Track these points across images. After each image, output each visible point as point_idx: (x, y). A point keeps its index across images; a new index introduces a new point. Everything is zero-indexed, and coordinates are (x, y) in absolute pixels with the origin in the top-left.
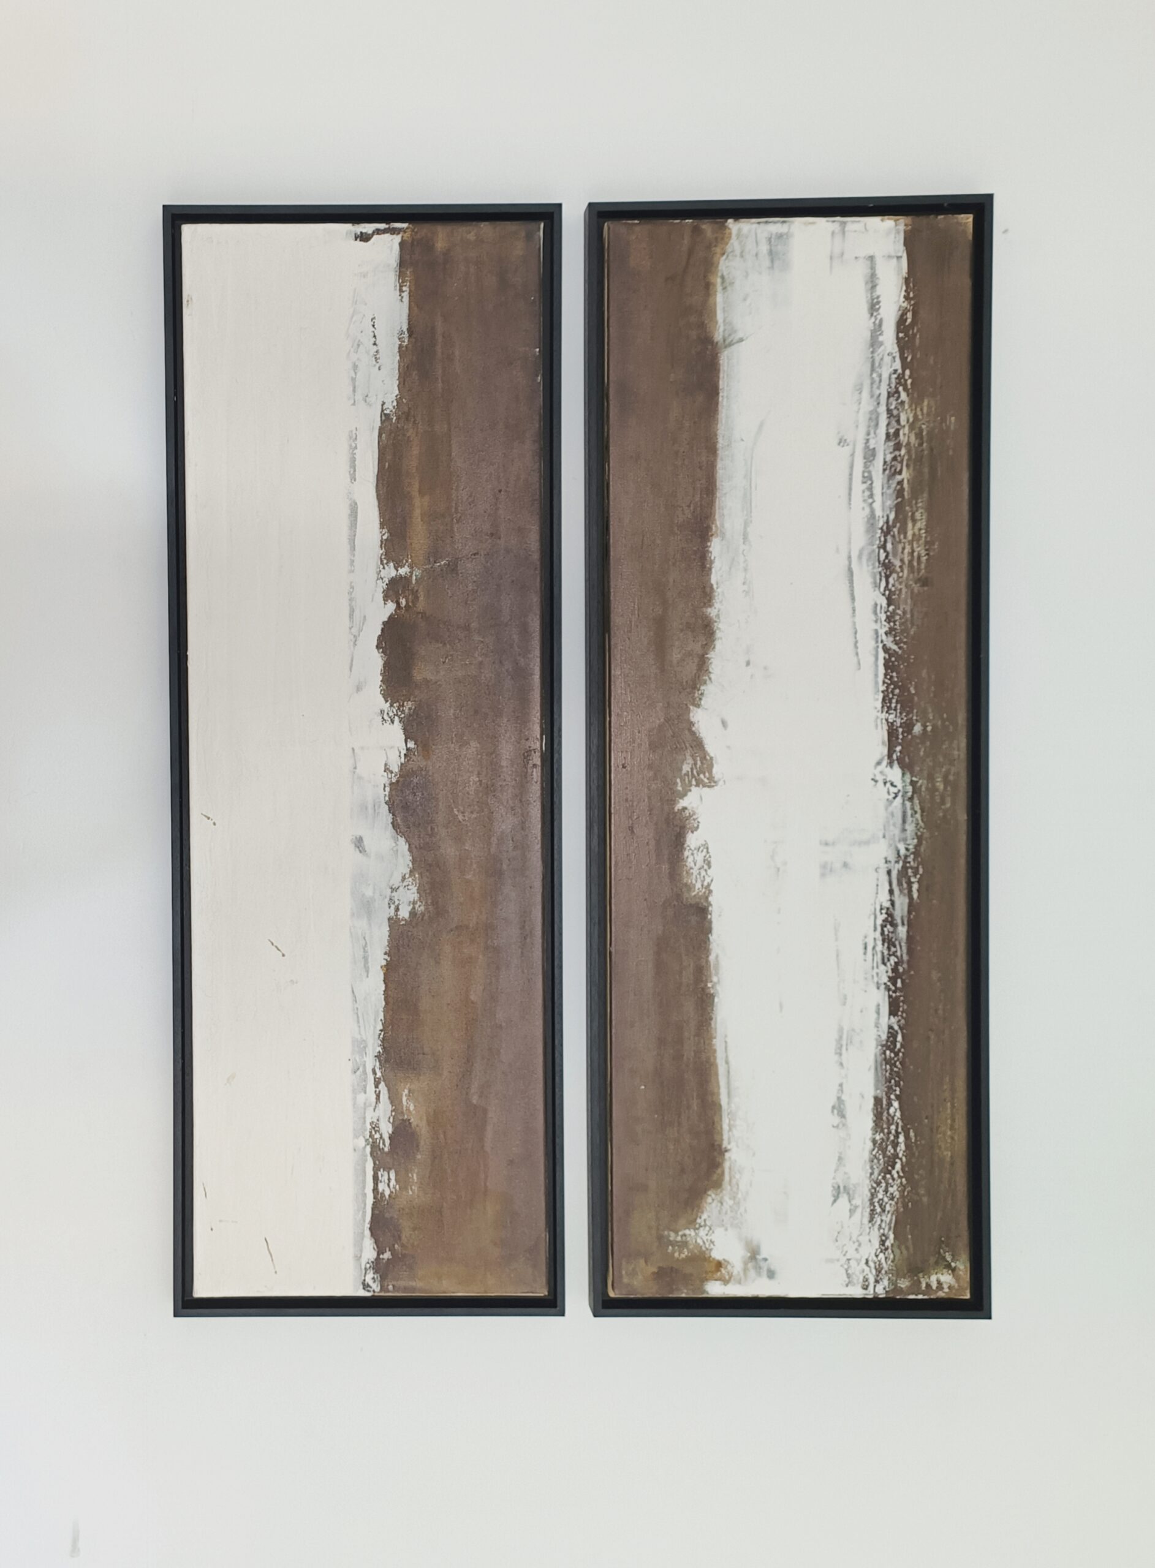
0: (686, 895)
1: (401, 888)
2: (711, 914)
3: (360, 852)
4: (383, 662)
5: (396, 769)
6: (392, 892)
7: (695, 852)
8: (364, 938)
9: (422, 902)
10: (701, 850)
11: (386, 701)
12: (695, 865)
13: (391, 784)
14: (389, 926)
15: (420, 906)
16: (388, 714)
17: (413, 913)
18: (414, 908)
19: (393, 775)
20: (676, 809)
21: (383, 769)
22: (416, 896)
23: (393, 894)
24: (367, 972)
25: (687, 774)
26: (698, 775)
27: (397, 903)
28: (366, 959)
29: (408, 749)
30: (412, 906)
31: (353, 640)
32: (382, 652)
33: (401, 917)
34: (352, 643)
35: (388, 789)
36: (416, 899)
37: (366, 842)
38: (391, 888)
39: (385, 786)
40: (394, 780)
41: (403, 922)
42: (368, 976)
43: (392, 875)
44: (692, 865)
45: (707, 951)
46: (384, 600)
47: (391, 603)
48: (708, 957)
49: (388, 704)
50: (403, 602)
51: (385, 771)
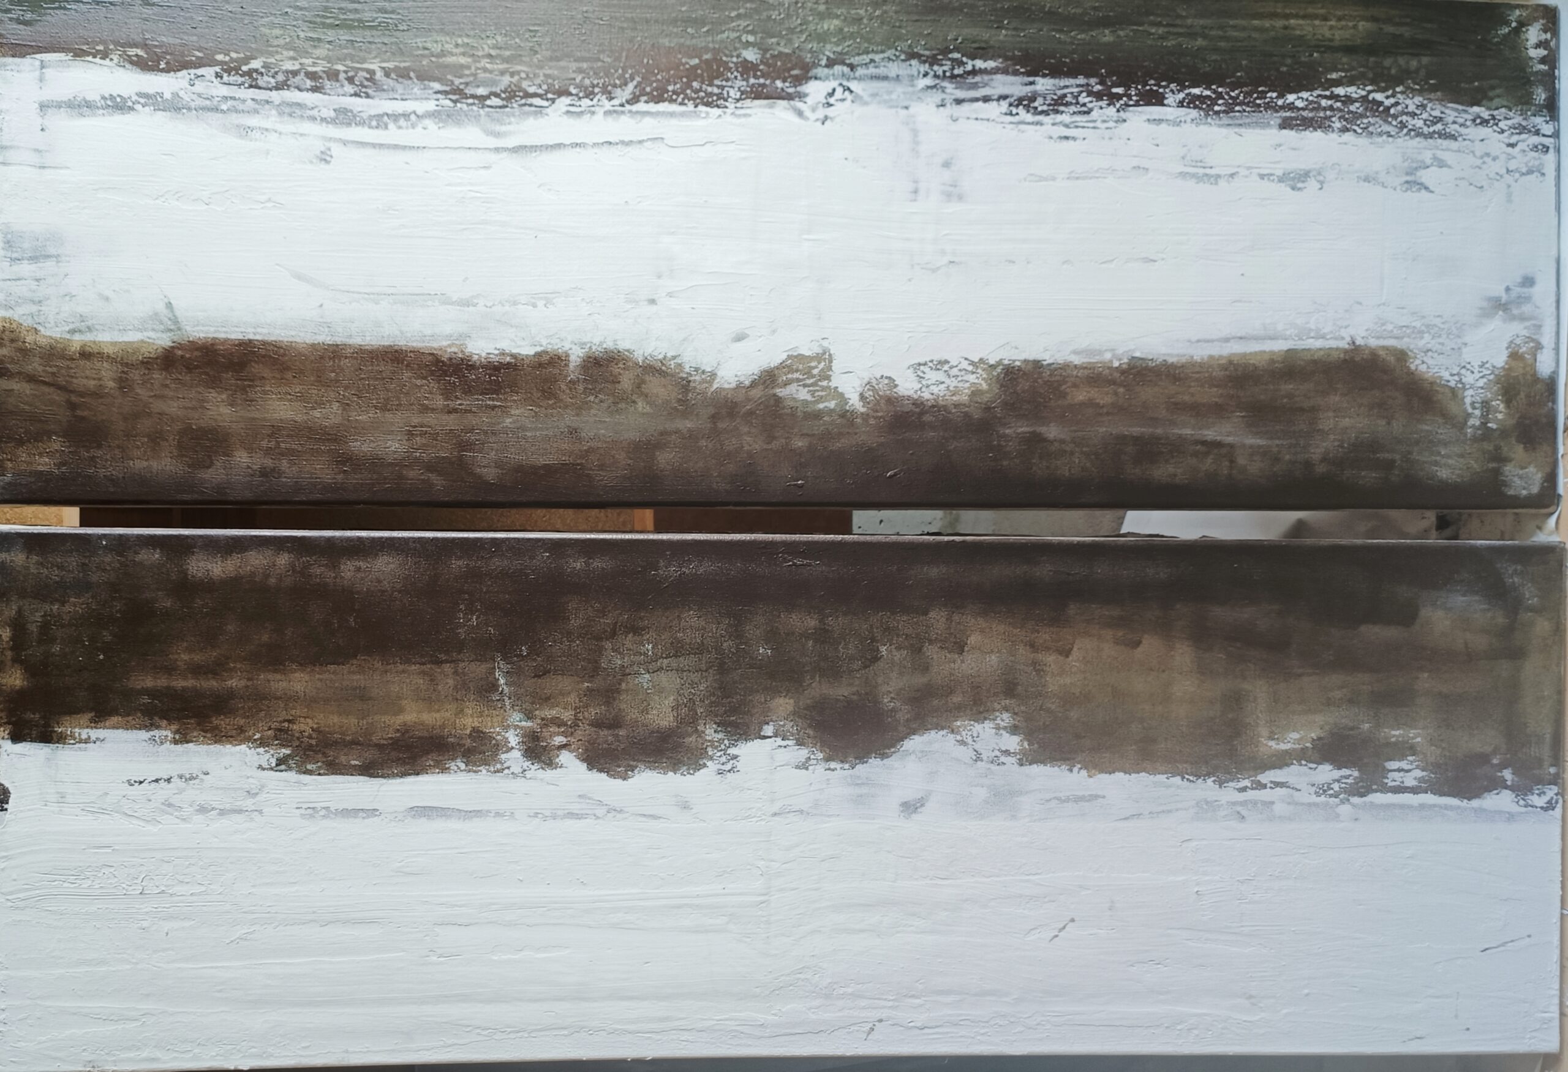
0: (986, 398)
1: (977, 746)
2: (1014, 361)
3: (922, 805)
4: (647, 770)
5: (804, 753)
6: (982, 761)
7: (925, 383)
8: (1048, 801)
9: (997, 717)
10: (921, 375)
11: (705, 765)
12: (943, 382)
13: (827, 759)
14: (1030, 764)
15: (1003, 720)
16: (723, 764)
17: (1014, 730)
18: (1005, 728)
19: (812, 757)
20: (863, 408)
21: (804, 771)
22: (988, 725)
23: (985, 758)
24: (1097, 797)
25: (812, 392)
26: (814, 376)
27: (998, 753)
28: (1079, 799)
29: (776, 735)
30: (1002, 732)
31: (614, 813)
32: (633, 771)
33: (1018, 748)
34: (619, 816)
35: (833, 765)
36: (992, 726)
37: (910, 795)
38: (976, 761)
39: (829, 769)
40: (820, 756)
41: (1026, 744)
42: (1104, 797)
43: (958, 760)
44: (942, 387)
45: (1067, 367)
46: (556, 768)
47: (561, 757)
48: (1075, 366)
49: (709, 763)
50: (559, 740)
51: (807, 769)
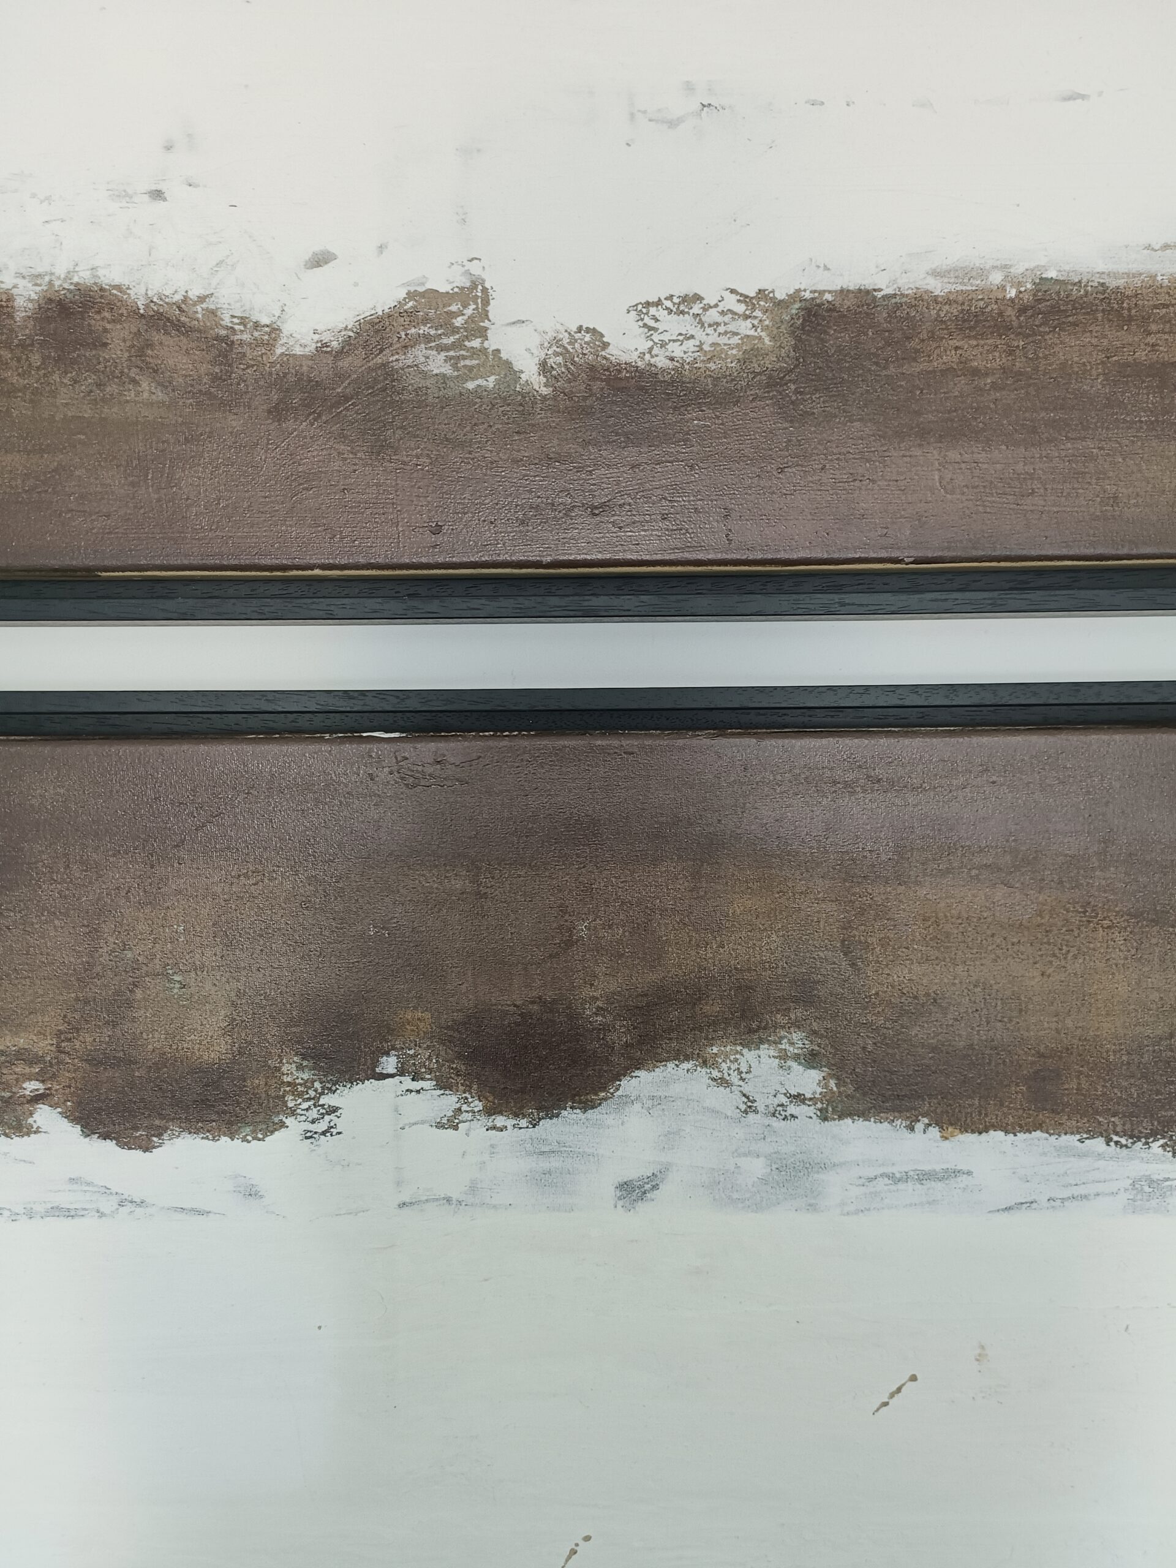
0: (769, 362)
1: (746, 1089)
2: (822, 293)
3: (655, 1187)
4: (185, 1134)
5: (450, 1101)
6: (756, 1112)
7: (656, 337)
8: (870, 1180)
9: (781, 1038)
10: (652, 323)
11: (282, 1125)
12: (692, 337)
13: (490, 1111)
14: (840, 1118)
15: (792, 1044)
16: (313, 1122)
17: (811, 1060)
18: (796, 1058)
19: (465, 1107)
20: (545, 391)
21: (450, 1131)
22: (766, 1052)
23: (761, 1108)
24: (956, 1173)
25: (454, 361)
26: (455, 330)
27: (784, 1100)
28: (924, 1177)
29: (401, 1072)
30: (790, 1063)
31: (129, 1207)
32: (159, 1136)
33: (819, 1090)
34: (139, 1211)
35: (500, 1120)
36: (772, 1053)
37: (632, 1173)
38: (746, 1112)
39: (494, 1128)
40: (478, 1105)
41: (832, 1083)
42: (969, 1173)
43: (714, 1111)
44: (690, 345)
45: (920, 299)
48: (935, 299)
49: (289, 1121)
50: (32, 1087)
51: (456, 1128)
